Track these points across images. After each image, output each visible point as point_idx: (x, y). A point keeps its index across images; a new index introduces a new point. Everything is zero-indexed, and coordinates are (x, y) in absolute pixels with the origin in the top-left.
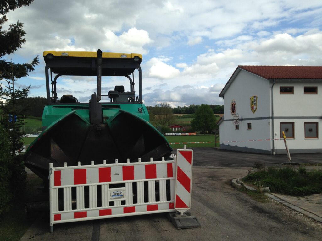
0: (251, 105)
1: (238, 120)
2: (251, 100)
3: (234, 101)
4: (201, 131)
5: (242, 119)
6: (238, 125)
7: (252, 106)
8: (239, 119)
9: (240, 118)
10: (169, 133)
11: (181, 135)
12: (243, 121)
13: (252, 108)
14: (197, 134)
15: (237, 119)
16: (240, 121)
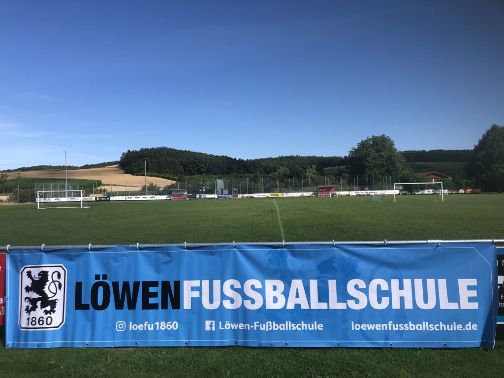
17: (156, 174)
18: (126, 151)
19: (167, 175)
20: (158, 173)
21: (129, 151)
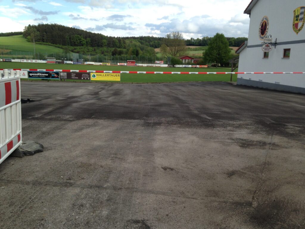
0: (294, 21)
1: (269, 45)
2: (295, 14)
3: (266, 18)
4: (213, 64)
5: (275, 44)
6: (268, 53)
7: (296, 22)
8: (271, 43)
9: (273, 41)
10: (179, 64)
11: (192, 67)
12: (278, 46)
13: (296, 26)
14: (208, 66)
15: (269, 43)
16: (273, 46)
17: (50, 44)
18: (27, 26)
19: (58, 45)
20: (52, 43)
21: (30, 25)
